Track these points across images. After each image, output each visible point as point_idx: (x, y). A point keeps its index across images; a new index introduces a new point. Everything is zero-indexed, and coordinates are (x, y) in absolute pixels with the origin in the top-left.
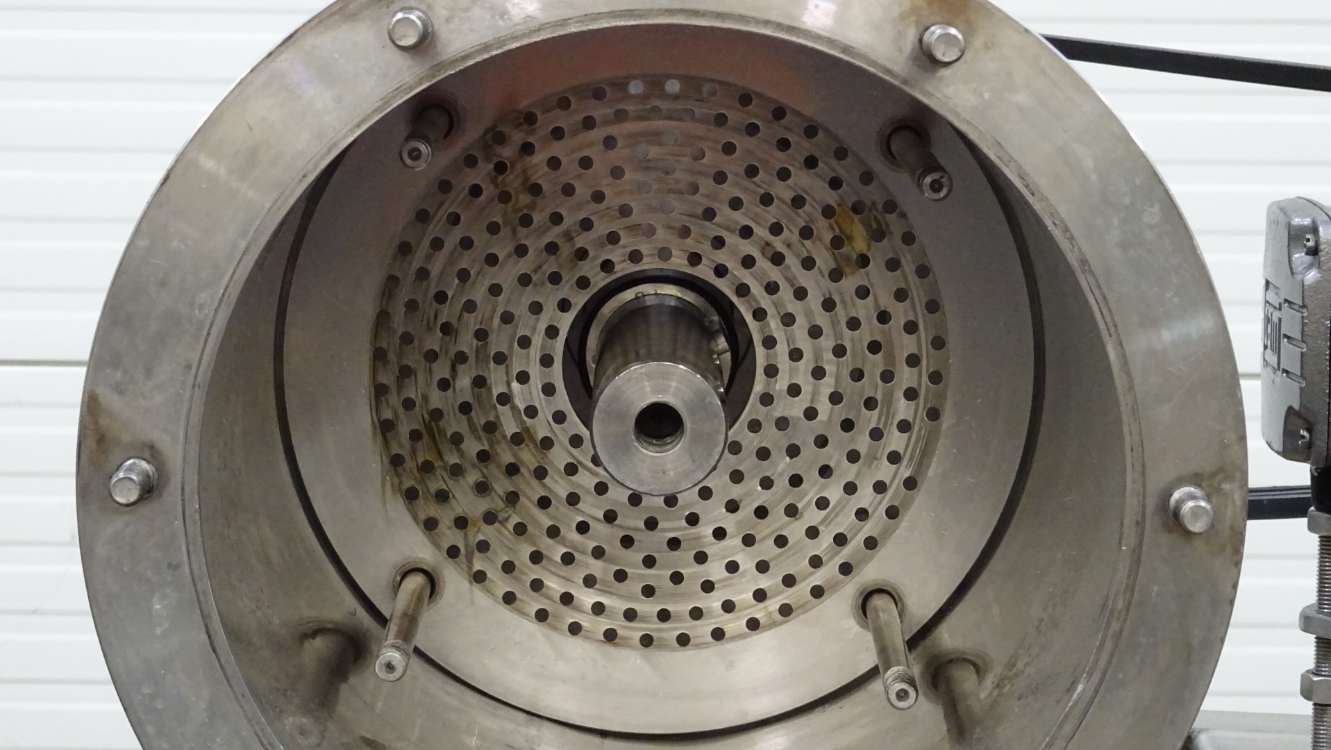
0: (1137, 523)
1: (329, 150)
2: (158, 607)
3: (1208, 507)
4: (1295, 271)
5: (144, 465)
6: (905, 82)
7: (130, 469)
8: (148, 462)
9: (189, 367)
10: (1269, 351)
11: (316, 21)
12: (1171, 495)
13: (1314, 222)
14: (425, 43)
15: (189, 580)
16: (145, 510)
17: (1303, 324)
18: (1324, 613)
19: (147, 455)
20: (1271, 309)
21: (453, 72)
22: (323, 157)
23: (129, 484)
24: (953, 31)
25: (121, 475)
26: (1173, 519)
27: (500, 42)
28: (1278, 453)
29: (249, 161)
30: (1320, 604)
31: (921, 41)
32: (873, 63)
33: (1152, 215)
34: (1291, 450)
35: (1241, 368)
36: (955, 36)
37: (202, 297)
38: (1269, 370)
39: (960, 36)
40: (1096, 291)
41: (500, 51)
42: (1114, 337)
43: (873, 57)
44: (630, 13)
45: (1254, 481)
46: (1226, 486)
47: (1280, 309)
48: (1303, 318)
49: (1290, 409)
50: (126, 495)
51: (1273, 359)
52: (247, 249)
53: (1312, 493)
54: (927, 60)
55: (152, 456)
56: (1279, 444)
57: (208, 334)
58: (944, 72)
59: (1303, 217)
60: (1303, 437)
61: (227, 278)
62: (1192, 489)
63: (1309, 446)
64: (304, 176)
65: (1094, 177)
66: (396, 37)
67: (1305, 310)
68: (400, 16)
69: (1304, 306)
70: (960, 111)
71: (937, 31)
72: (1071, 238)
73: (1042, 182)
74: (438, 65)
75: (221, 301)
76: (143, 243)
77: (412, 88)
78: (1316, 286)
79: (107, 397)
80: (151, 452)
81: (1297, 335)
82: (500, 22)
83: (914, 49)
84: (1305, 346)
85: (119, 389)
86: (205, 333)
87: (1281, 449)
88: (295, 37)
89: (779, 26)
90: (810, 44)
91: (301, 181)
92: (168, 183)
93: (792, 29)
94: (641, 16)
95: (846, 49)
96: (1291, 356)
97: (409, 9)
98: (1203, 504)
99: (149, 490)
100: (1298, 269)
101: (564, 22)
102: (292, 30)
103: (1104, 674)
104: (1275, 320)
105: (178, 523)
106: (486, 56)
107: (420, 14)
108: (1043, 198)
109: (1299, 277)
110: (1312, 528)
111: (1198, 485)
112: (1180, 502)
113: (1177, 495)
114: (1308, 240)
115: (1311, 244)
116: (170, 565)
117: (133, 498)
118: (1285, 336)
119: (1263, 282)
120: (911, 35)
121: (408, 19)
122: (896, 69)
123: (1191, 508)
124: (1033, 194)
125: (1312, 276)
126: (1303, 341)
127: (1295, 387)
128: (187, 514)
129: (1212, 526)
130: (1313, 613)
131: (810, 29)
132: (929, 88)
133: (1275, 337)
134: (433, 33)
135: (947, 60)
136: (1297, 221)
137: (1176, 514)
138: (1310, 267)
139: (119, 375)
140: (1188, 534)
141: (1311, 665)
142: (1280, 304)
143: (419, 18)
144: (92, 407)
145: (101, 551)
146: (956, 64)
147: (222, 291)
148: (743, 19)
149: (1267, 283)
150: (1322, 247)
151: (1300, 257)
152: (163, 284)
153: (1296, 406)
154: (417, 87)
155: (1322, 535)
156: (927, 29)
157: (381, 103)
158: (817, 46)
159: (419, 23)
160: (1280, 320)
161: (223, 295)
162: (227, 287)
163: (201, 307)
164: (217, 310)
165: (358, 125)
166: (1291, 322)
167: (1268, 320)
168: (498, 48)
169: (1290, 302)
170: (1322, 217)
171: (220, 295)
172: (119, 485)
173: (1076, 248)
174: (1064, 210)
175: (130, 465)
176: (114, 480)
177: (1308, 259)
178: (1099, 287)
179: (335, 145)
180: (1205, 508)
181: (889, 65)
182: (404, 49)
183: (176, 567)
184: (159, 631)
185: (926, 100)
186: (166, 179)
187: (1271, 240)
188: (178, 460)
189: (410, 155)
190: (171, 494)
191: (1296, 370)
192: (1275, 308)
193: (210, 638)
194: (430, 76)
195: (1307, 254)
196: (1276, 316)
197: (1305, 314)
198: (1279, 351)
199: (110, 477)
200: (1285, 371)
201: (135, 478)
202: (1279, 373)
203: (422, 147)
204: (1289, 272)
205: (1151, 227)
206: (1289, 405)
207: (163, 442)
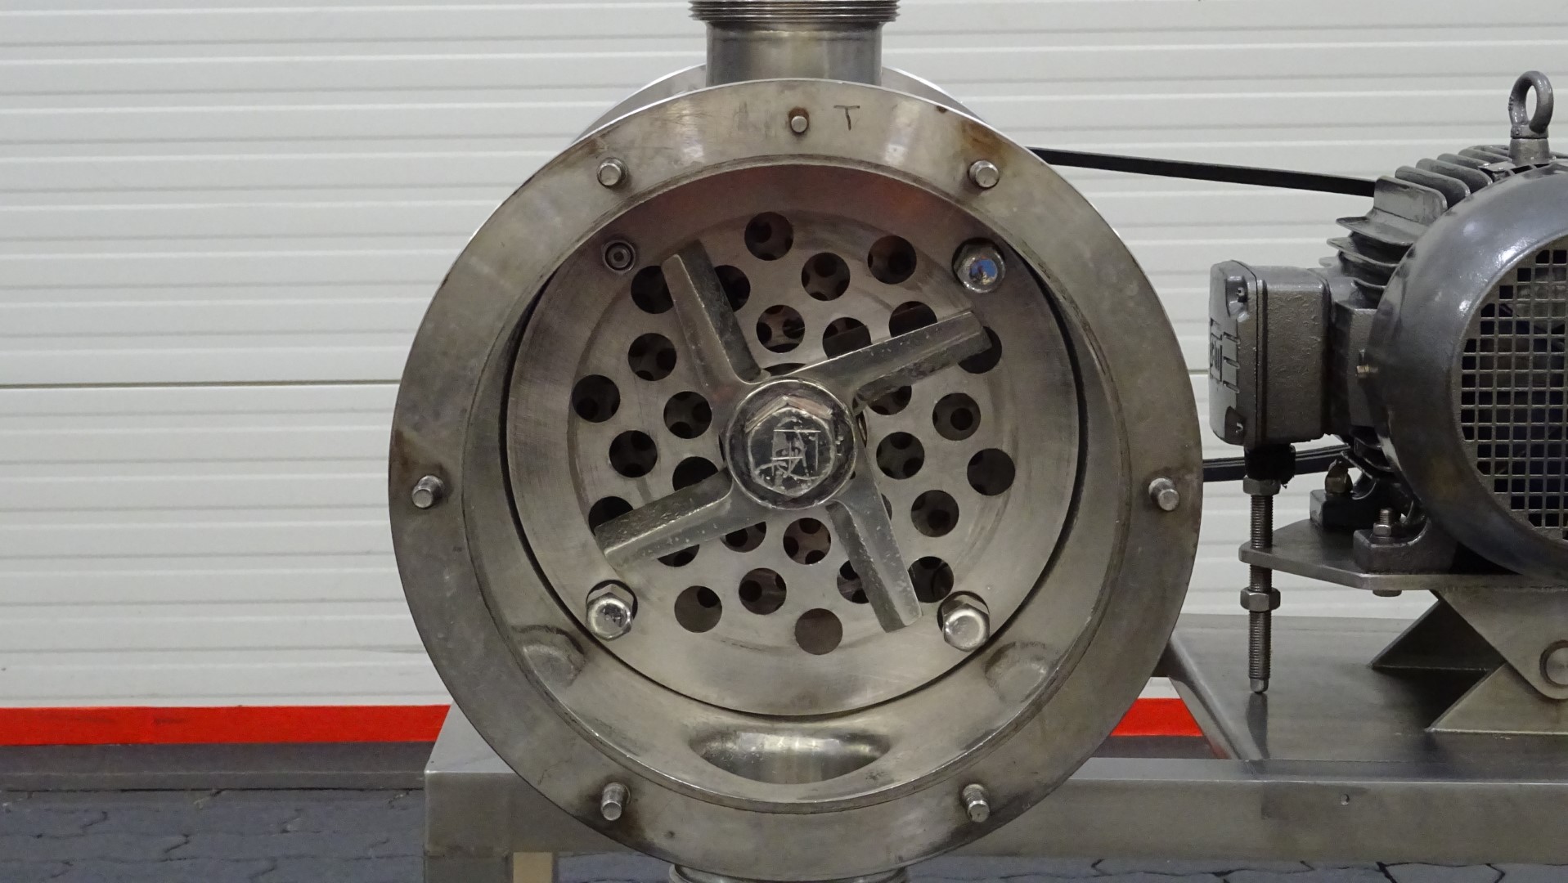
0: (1126, 503)
1: (558, 258)
2: (448, 577)
3: (1176, 493)
4: (1231, 313)
5: (436, 480)
6: (958, 201)
7: (426, 484)
8: (439, 478)
9: (464, 412)
10: (1214, 368)
11: (546, 169)
12: (1150, 484)
13: (1243, 278)
14: (623, 182)
15: (468, 558)
16: (434, 511)
17: (1238, 350)
18: (1255, 549)
19: (437, 472)
20: (1215, 339)
21: (643, 202)
23: (424, 494)
24: (991, 166)
25: (420, 488)
26: (1152, 501)
27: (676, 180)
28: (1221, 438)
29: (504, 266)
30: (1253, 542)
31: (968, 172)
32: (935, 188)
33: (1133, 289)
34: (1230, 437)
35: (1189, 366)
36: (992, 170)
37: (473, 362)
38: (1214, 381)
39: (995, 169)
40: (1094, 343)
41: (675, 187)
42: (1108, 375)
43: (935, 184)
44: (766, 158)
45: (1207, 455)
46: (1188, 477)
47: (1221, 339)
48: (1237, 346)
49: (1230, 409)
50: (423, 502)
51: (1216, 374)
52: (503, 329)
53: (1246, 463)
54: (972, 185)
55: (440, 472)
56: (1222, 432)
58: (984, 194)
59: (1236, 275)
60: (1239, 428)
61: (489, 349)
62: (1164, 480)
63: (1244, 433)
64: (541, 276)
65: (1091, 265)
66: (603, 178)
67: (1238, 341)
68: (605, 164)
69: (1237, 337)
70: (996, 220)
71: (979, 165)
72: (1076, 308)
73: (1055, 268)
74: (632, 197)
75: (485, 365)
76: (430, 326)
77: (615, 214)
78: (1245, 323)
79: (409, 434)
80: (440, 470)
81: (1234, 358)
82: (676, 167)
83: (964, 178)
84: (1239, 365)
85: (417, 427)
86: (475, 387)
87: (1223, 436)
88: (532, 181)
89: (869, 164)
90: (891, 176)
92: (446, 285)
93: (877, 166)
94: (772, 160)
95: (916, 179)
96: (1230, 372)
97: (611, 159)
98: (1172, 490)
99: (439, 496)
100: (1233, 310)
101: (718, 166)
102: (530, 175)
103: (1105, 610)
104: (1218, 346)
105: (460, 519)
106: (665, 190)
107: (620, 162)
108: (1057, 280)
109: (1233, 318)
110: (1246, 489)
111: (1168, 477)
112: (1157, 490)
113: (1153, 484)
114: (1240, 292)
115: (1242, 294)
116: (455, 549)
117: (428, 504)
118: (1225, 358)
119: (1209, 320)
120: (962, 169)
121: (611, 166)
122: (952, 192)
123: (1164, 494)
124: (1049, 277)
125: (1243, 317)
126: (1237, 362)
127: (1233, 393)
128: (466, 512)
129: (1178, 506)
130: (1248, 549)
131: (891, 165)
132: (974, 205)
133: (1218, 358)
134: (629, 176)
135: (988, 186)
136: (1231, 278)
137: (1154, 498)
138: (1242, 310)
139: (417, 418)
140: (1164, 511)
141: (1247, 584)
142: (1221, 336)
143: (618, 165)
144: (397, 439)
145: (407, 540)
146: (993, 189)
148: (843, 160)
149: (1212, 321)
150: (1249, 296)
151: (1234, 303)
152: (445, 354)
153: (1234, 407)
154: (618, 213)
155: (1254, 494)
156: (973, 164)
157: (593, 225)
158: (896, 178)
159: (618, 169)
160: (1221, 347)
163: (472, 370)
164: (483, 371)
165: (578, 241)
166: (1229, 349)
167: (1212, 346)
168: (673, 185)
169: (1228, 335)
170: (1248, 276)
172: (418, 495)
173: (1080, 315)
174: (1071, 288)
175: (426, 480)
176: (415, 491)
177: (1240, 304)
178: (1096, 340)
179: (562, 254)
180: (1173, 493)
181: (947, 190)
182: (608, 187)
183: (460, 549)
184: (448, 594)
185: (972, 213)
186: (445, 281)
187: (1213, 291)
188: (459, 475)
189: (615, 257)
190: (455, 499)
191: (1234, 382)
192: (1218, 338)
193: (484, 599)
194: (625, 206)
195: (1239, 301)
196: (1218, 344)
197: (1239, 343)
198: (1221, 368)
199: (412, 489)
200: (1225, 382)
201: (429, 490)
202: (1222, 383)
203: (624, 251)
204: (1227, 314)
205: (1131, 298)
206: (1228, 406)
207: (448, 463)
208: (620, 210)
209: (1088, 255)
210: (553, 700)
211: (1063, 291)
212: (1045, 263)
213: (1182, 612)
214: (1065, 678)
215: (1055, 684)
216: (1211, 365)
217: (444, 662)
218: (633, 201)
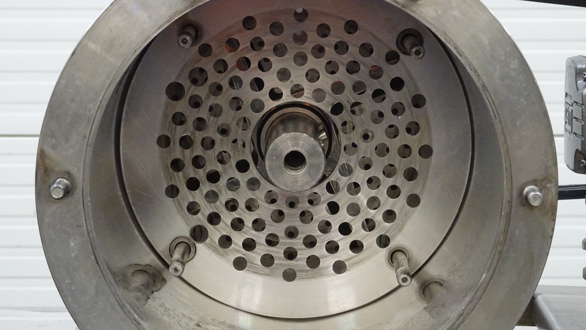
0: (509, 202)
1: (146, 40)
2: (72, 244)
3: (541, 195)
4: (579, 88)
5: (65, 181)
6: (403, 6)
7: (59, 183)
8: (67, 180)
9: (85, 137)
10: (567, 124)
12: (524, 190)
15: (86, 232)
16: (66, 201)
17: (583, 112)
19: (66, 177)
20: (568, 106)
21: (201, 4)
22: (144, 42)
23: (59, 190)
25: (55, 186)
26: (525, 201)
28: (572, 170)
29: (110, 45)
33: (514, 64)
34: (577, 168)
35: (555, 132)
37: (91, 106)
38: (567, 133)
42: (498, 119)
45: (561, 183)
46: (549, 185)
47: (572, 106)
48: (582, 109)
49: (577, 151)
50: (57, 194)
51: (569, 128)
52: (110, 84)
55: (69, 177)
56: (572, 166)
57: (93, 122)
59: (582, 64)
60: (583, 163)
61: (101, 98)
62: (533, 187)
63: (585, 166)
64: (135, 51)
65: (488, 48)
67: (583, 106)
69: (583, 104)
72: (478, 75)
73: (466, 51)
74: (194, 1)
75: (99, 107)
76: (63, 82)
77: (182, 11)
79: (49, 151)
80: (68, 175)
81: (580, 117)
84: (583, 122)
85: (54, 147)
86: (92, 121)
91: (133, 54)
92: (74, 55)
96: (577, 126)
98: (538, 193)
99: (68, 192)
100: (580, 86)
103: (495, 270)
104: (570, 110)
105: (81, 207)
108: (466, 58)
109: (580, 91)
111: (536, 185)
112: (528, 193)
113: (526, 189)
114: (584, 75)
115: (585, 77)
116: (77, 226)
117: (61, 196)
118: (575, 118)
119: (565, 94)
123: (533, 195)
124: (461, 56)
125: (585, 91)
126: (582, 120)
127: (579, 140)
128: (85, 203)
129: (542, 203)
133: (570, 118)
136: (579, 66)
137: (526, 198)
138: (585, 87)
139: (54, 141)
140: (532, 207)
142: (572, 104)
144: (42, 155)
145: (47, 220)
147: (99, 103)
149: (567, 94)
151: (581, 82)
152: (73, 100)
153: (580, 149)
154: (185, 11)
157: (169, 18)
160: (572, 111)
161: (100, 105)
162: (101, 101)
163: (90, 111)
164: (97, 112)
165: (159, 28)
166: (577, 112)
167: (567, 111)
169: (576, 103)
171: (98, 105)
172: (54, 190)
173: (480, 80)
174: (475, 63)
175: (59, 181)
176: (52, 188)
177: (585, 83)
179: (149, 37)
180: (539, 195)
183: (80, 226)
184: (73, 255)
186: (74, 53)
187: (568, 75)
188: (81, 179)
189: (182, 42)
190: (78, 194)
191: (580, 133)
192: (570, 105)
193: (96, 258)
195: (584, 81)
196: (570, 108)
197: (584, 108)
198: (572, 124)
199: (50, 187)
200: (575, 133)
201: (61, 187)
202: (572, 134)
203: (188, 38)
204: (576, 90)
205: (514, 70)
206: (577, 148)
207: (74, 171)
208: (187, 9)
209: (486, 42)
210: (139, 324)
211: (469, 65)
212: (458, 47)
214: (468, 314)
215: (462, 318)
217: (70, 299)
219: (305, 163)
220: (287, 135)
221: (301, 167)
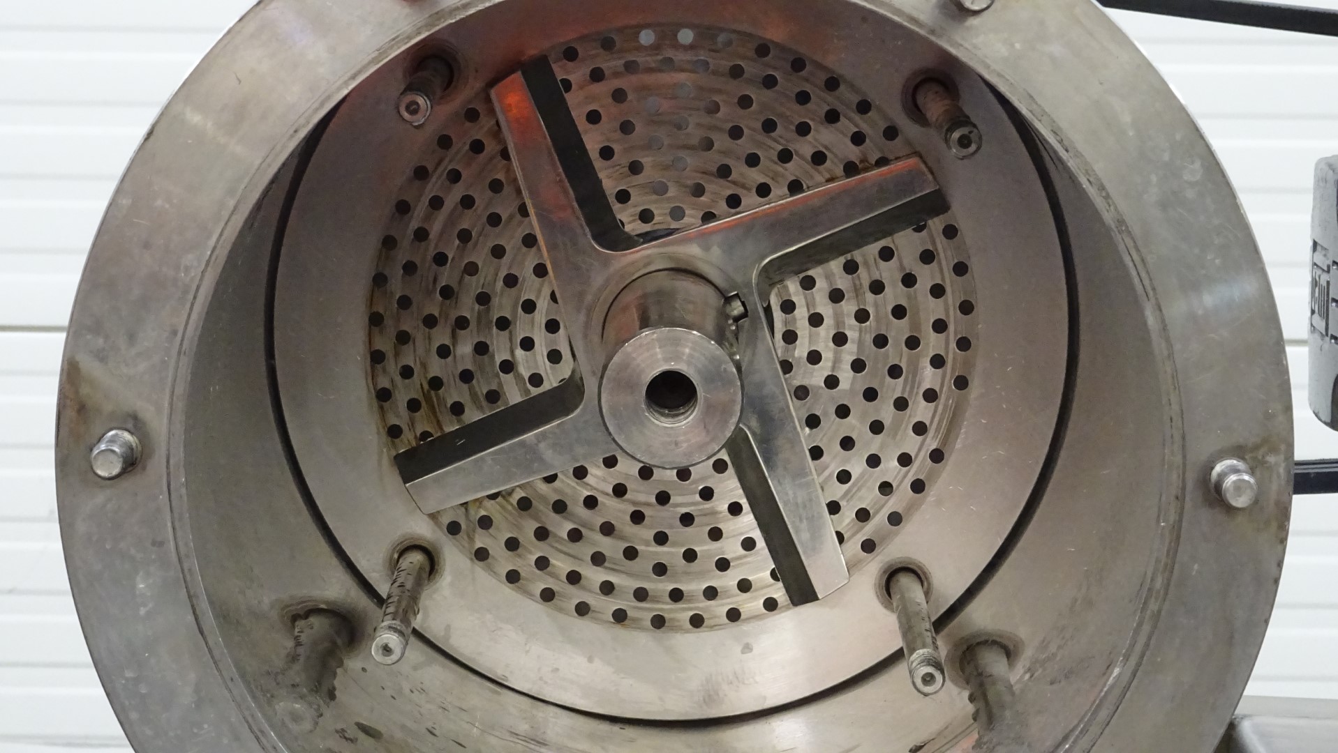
0: (1177, 497)
2: (142, 586)
3: (1252, 481)
5: (127, 436)
6: (933, 32)
7: (112, 441)
8: (131, 433)
9: (175, 333)
10: (1316, 316)
12: (1212, 468)
15: (174, 558)
16: (128, 483)
19: (130, 426)
20: (1319, 272)
21: (454, 21)
22: (317, 110)
23: (111, 456)
25: (103, 447)
26: (1214, 495)
28: (1326, 423)
29: (237, 114)
33: (1194, 171)
35: (1287, 334)
37: (189, 259)
38: (1317, 336)
42: (1153, 301)
43: (898, 5)
45: (1301, 453)
46: (1271, 459)
47: (1328, 271)
50: (108, 468)
51: (1320, 325)
54: (956, 9)
55: (135, 426)
56: (1327, 415)
57: (195, 298)
58: (973, 21)
61: (214, 238)
62: (1235, 462)
64: (296, 131)
65: (1131, 133)
70: (988, 61)
72: (1108, 197)
73: (1077, 138)
74: (437, 13)
75: (208, 262)
76: (125, 202)
77: (409, 38)
79: (88, 364)
80: (134, 423)
85: (101, 357)
86: (191, 297)
91: (292, 136)
92: (152, 139)
98: (1246, 477)
99: (132, 463)
103: (1142, 657)
104: (1323, 283)
105: (163, 498)
106: (488, 4)
108: (1078, 155)
111: (1241, 457)
112: (1222, 476)
113: (1218, 468)
116: (154, 543)
117: (116, 471)
118: (1333, 300)
119: (1311, 244)
122: (922, 17)
123: (1234, 482)
124: (1067, 150)
128: (172, 488)
129: (1256, 502)
132: (957, 38)
133: (1323, 301)
135: (976, 8)
137: (1218, 487)
139: (100, 341)
140: (1229, 509)
142: (1329, 267)
144: (71, 374)
145: (81, 527)
146: (986, 13)
147: (209, 253)
149: (1315, 244)
152: (147, 245)
157: (376, 54)
160: (1328, 283)
161: (211, 256)
162: (215, 248)
163: (187, 269)
164: (203, 273)
165: (353, 77)
167: (1315, 283)
171: (207, 257)
172: (101, 457)
173: (1112, 207)
174: (1099, 167)
175: (112, 436)
176: (96, 452)
178: (1137, 249)
179: (329, 98)
180: (1248, 482)
181: (915, 14)
183: (161, 544)
184: (142, 611)
185: (953, 51)
186: (150, 134)
187: (1319, 199)
188: (163, 430)
189: (407, 109)
190: (156, 467)
192: (1323, 270)
193: (197, 619)
194: (428, 25)
196: (1324, 278)
198: (1328, 315)
199: (92, 450)
200: (1333, 337)
201: (117, 450)
202: (1328, 339)
203: (421, 101)
205: (1192, 185)
206: (1337, 373)
207: (147, 412)
209: (1127, 118)
212: (1061, 129)
213: (1245, 693)
216: (1313, 312)
217: (134, 716)
218: (439, 19)
219: (696, 400)
220: (654, 333)
221: (687, 408)
